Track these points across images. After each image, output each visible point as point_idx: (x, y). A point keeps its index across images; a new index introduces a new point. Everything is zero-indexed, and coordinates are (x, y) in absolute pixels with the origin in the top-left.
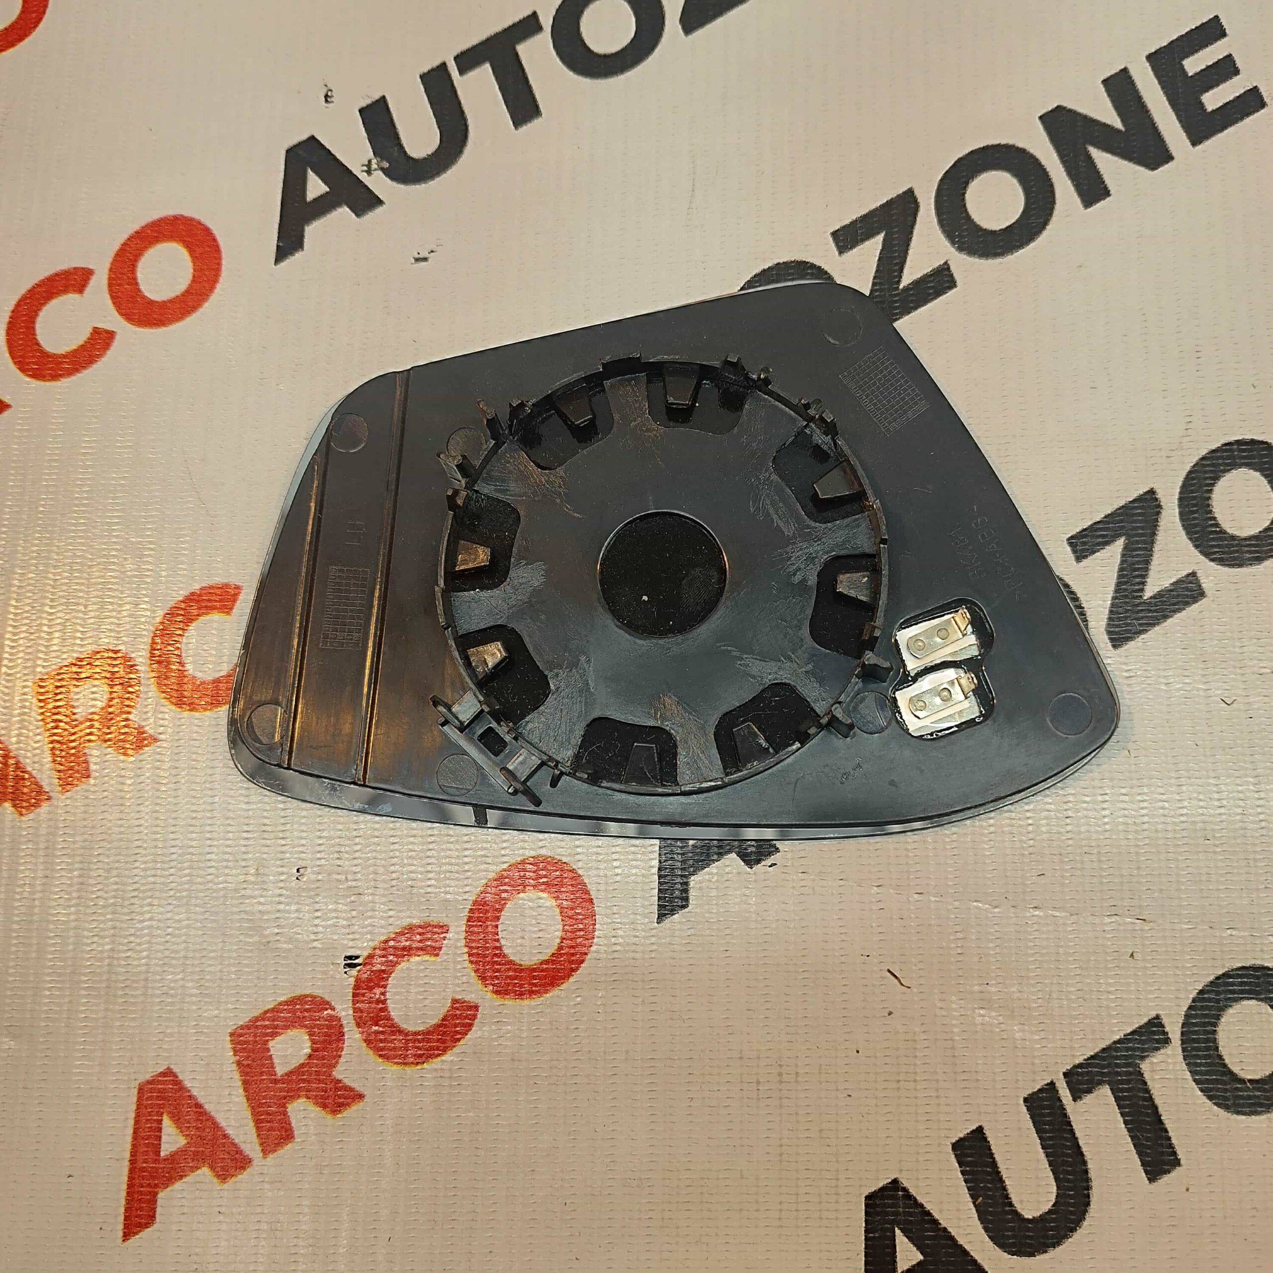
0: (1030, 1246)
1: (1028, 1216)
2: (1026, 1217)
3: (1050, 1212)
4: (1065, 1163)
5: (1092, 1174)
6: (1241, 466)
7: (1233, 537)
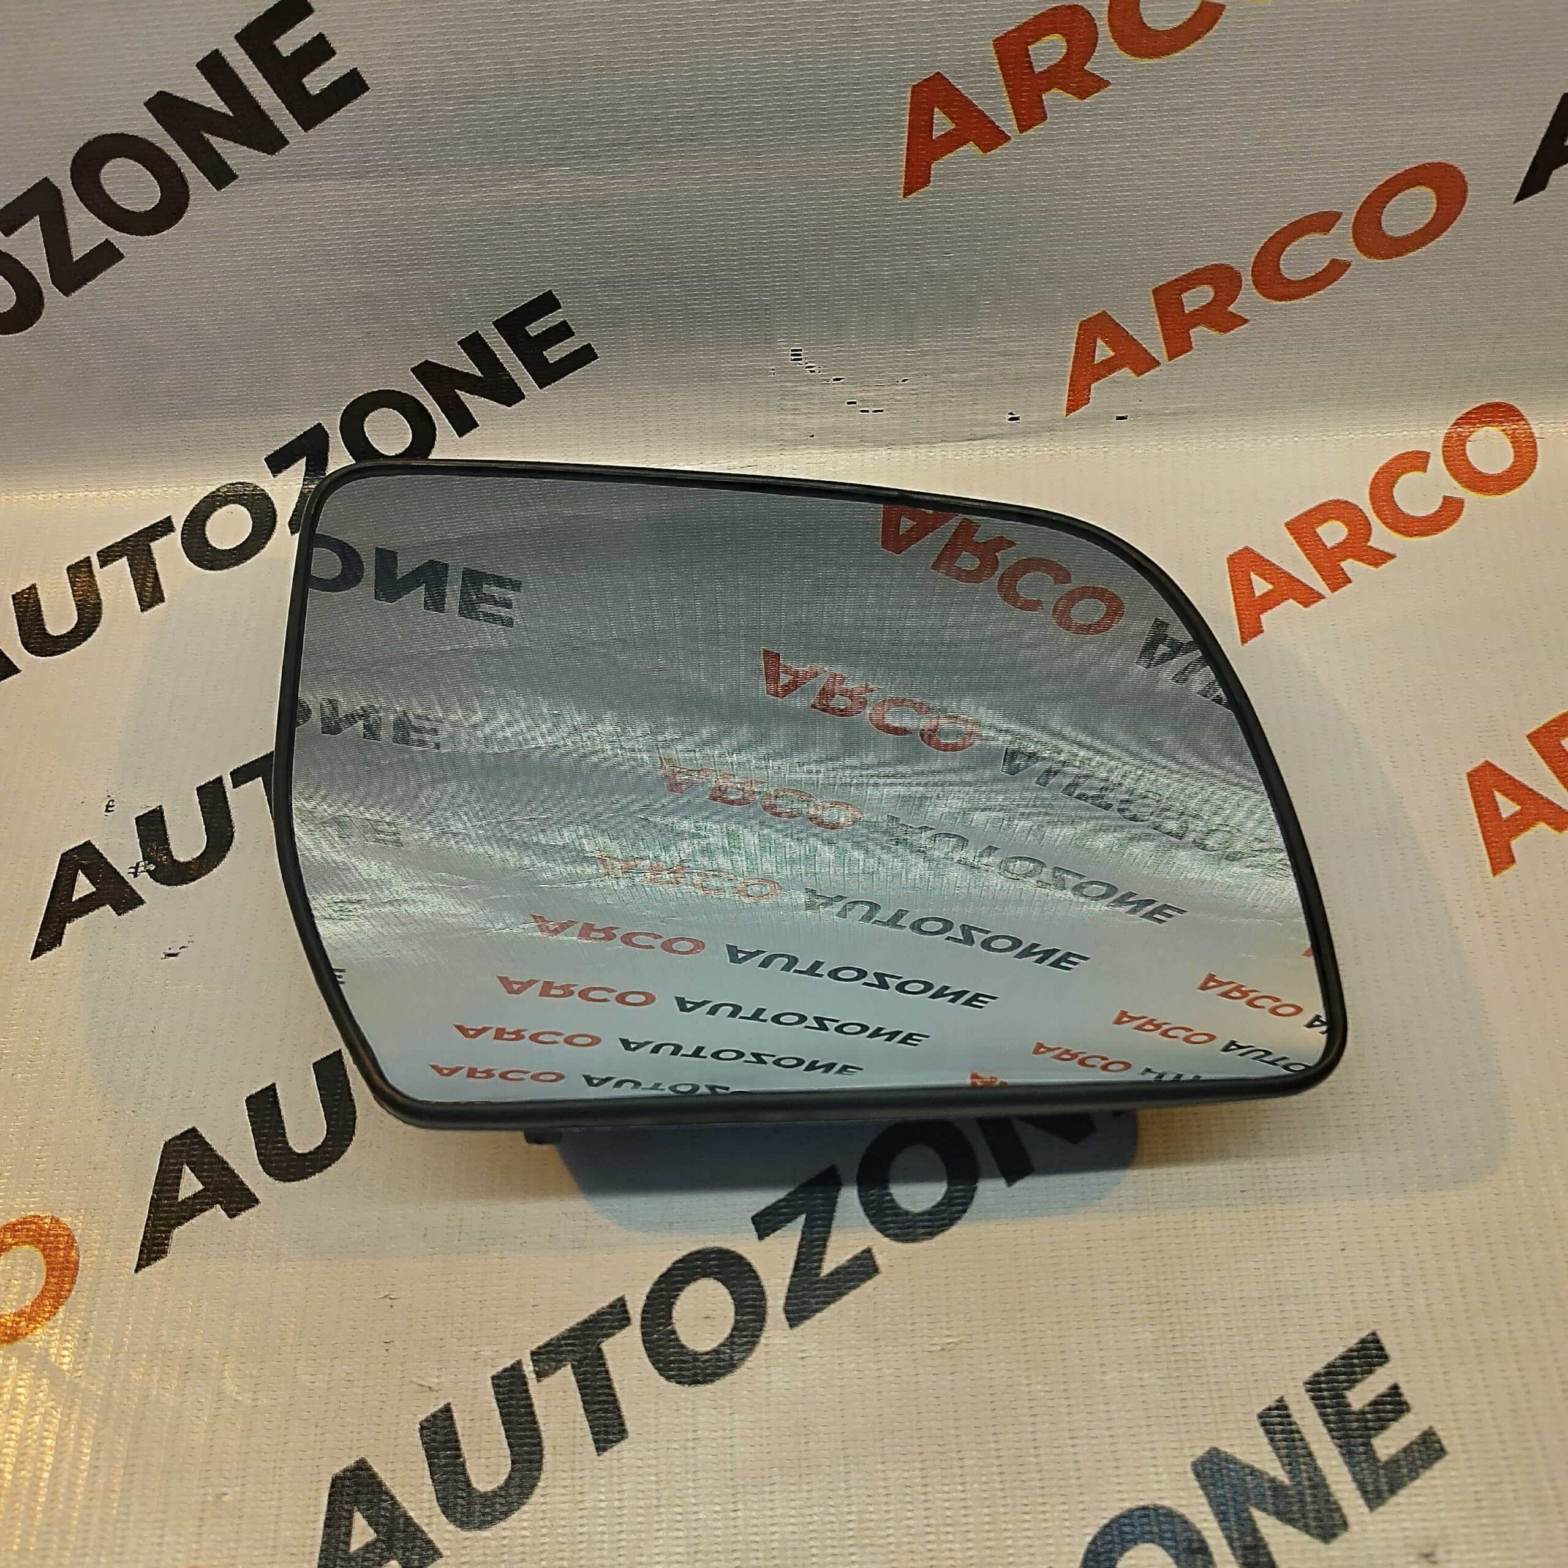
6: (916, 1143)
7: (907, 1213)
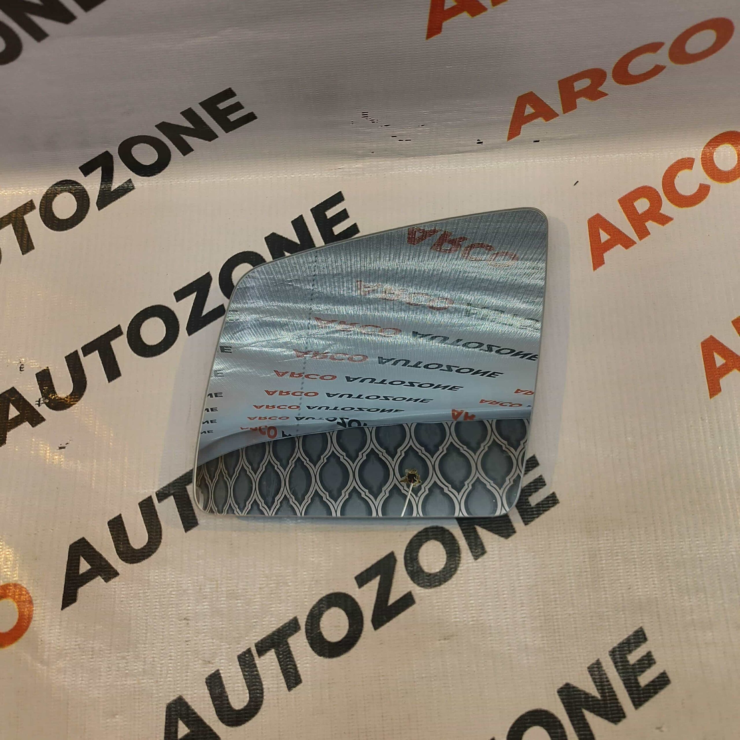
6: (431, 539)
7: (428, 574)
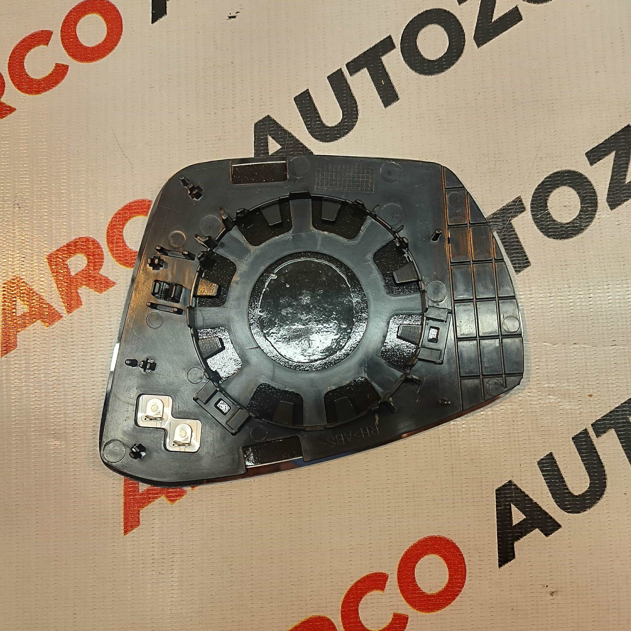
0: (578, 508)
1: (576, 494)
2: (575, 495)
3: (587, 492)
4: (594, 468)
5: (607, 472)
